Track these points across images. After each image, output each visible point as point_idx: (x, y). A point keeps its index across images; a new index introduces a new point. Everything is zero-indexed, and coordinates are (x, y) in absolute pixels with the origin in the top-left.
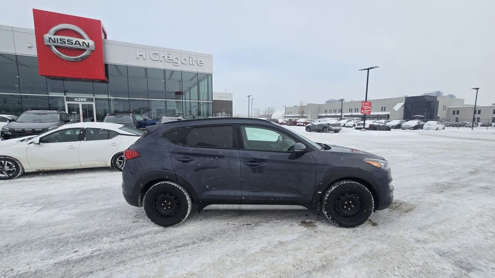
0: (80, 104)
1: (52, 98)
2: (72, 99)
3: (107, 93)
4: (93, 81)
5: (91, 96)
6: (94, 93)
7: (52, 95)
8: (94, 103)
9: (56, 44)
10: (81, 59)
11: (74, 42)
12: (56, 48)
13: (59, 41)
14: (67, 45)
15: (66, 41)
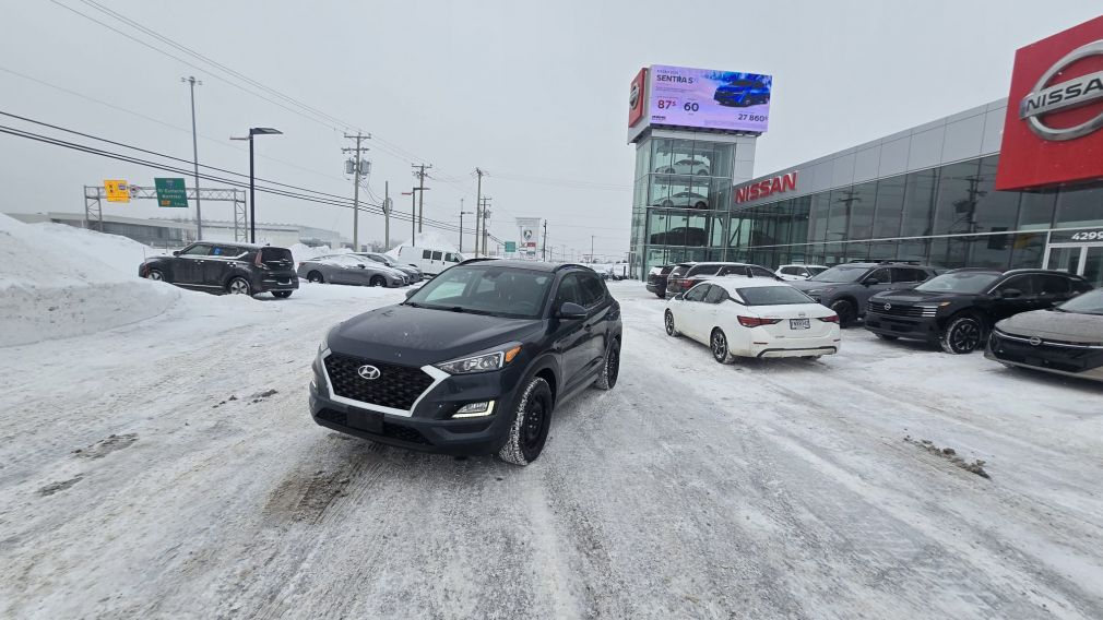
0: (1085, 247)
1: (1025, 235)
2: (1066, 237)
7: (1026, 229)
9: (1041, 110)
10: (1093, 126)
11: (1083, 88)
12: (1042, 118)
13: (1048, 100)
14: (1063, 103)
15: (1064, 94)
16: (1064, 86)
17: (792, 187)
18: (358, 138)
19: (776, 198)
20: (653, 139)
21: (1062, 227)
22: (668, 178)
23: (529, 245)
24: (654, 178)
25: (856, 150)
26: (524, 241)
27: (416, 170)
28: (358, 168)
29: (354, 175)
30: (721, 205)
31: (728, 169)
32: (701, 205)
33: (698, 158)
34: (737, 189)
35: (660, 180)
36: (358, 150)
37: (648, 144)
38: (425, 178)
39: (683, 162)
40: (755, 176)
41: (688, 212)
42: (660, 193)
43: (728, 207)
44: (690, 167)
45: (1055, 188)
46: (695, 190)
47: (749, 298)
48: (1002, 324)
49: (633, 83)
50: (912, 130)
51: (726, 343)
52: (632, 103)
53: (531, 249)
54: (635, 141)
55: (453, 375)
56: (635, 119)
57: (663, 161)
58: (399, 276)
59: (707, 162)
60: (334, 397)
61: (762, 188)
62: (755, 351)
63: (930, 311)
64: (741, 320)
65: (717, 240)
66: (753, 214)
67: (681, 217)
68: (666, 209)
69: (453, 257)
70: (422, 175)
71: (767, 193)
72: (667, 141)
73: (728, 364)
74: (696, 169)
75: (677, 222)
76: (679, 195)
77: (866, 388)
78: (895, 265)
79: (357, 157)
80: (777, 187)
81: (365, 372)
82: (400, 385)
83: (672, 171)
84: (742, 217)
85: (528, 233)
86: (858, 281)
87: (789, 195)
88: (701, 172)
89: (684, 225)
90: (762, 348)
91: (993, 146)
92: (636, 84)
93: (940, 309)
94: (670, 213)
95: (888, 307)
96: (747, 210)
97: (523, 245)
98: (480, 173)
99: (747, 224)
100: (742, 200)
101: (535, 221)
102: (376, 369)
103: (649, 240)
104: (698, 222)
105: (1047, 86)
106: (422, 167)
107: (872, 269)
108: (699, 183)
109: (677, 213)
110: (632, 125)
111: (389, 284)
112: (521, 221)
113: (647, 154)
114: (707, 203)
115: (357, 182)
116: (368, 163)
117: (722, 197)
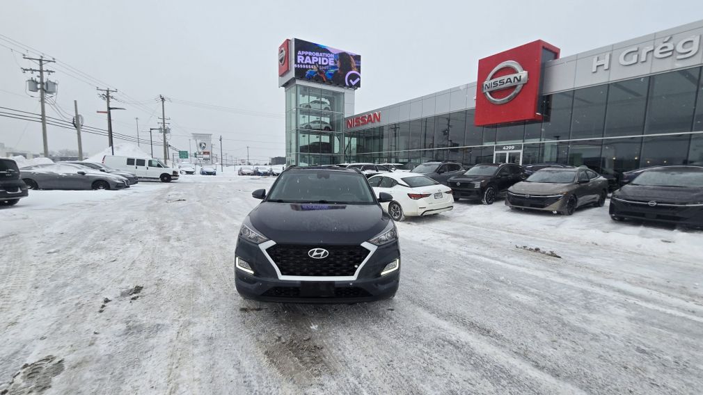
0: (508, 152)
1: (486, 147)
2: (500, 148)
3: (540, 137)
4: (524, 122)
5: (520, 142)
6: (523, 138)
7: (486, 145)
8: (521, 151)
9: (490, 90)
10: (508, 99)
11: (505, 81)
12: (491, 93)
13: (493, 85)
14: (499, 87)
15: (498, 83)
16: (498, 79)
17: (379, 120)
18: (41, 61)
19: (370, 126)
20: (297, 85)
21: (500, 144)
22: (307, 111)
23: (204, 153)
24: (299, 111)
25: (410, 102)
26: (200, 150)
27: (101, 93)
28: (44, 88)
29: (39, 93)
30: (338, 129)
31: (341, 108)
32: (327, 128)
33: (323, 100)
34: (347, 119)
35: (303, 112)
36: (41, 71)
37: (294, 88)
38: (111, 100)
39: (315, 102)
40: (356, 113)
41: (319, 133)
42: (304, 120)
43: (343, 130)
44: (320, 105)
45: (495, 126)
46: (323, 119)
47: (410, 183)
48: (511, 188)
49: (280, 47)
50: (436, 93)
51: (401, 210)
52: (281, 61)
53: (207, 156)
54: (283, 86)
55: (379, 246)
56: (284, 71)
57: (304, 100)
58: (119, 180)
59: (328, 103)
60: (282, 278)
61: (362, 120)
62: (420, 212)
63: (478, 185)
64: (410, 196)
65: (336, 150)
66: (358, 135)
67: (315, 136)
68: (308, 130)
69: (154, 163)
70: (108, 97)
71: (365, 123)
72: (305, 88)
73: (403, 221)
74: (323, 106)
75: (314, 139)
76: (314, 122)
77: (474, 225)
78: (449, 162)
79: (41, 77)
80: (370, 120)
81: (315, 254)
82: (345, 259)
83: (310, 107)
84: (351, 135)
85: (203, 145)
86: (436, 171)
87: (377, 125)
88: (326, 108)
89: (318, 140)
90: (424, 210)
91: (472, 104)
92: (283, 49)
93: (481, 184)
94: (309, 133)
95: (458, 184)
96: (354, 132)
97: (200, 154)
98: (163, 99)
99: (354, 141)
100: (351, 126)
101: (208, 136)
102: (325, 250)
103: (299, 150)
104: (326, 139)
105: (492, 78)
106: (108, 91)
107: (440, 165)
108: (325, 116)
109: (313, 133)
110: (282, 75)
111: (111, 186)
112: (196, 136)
113: (293, 96)
114: (331, 128)
115: (42, 101)
116: (55, 84)
117: (339, 124)
